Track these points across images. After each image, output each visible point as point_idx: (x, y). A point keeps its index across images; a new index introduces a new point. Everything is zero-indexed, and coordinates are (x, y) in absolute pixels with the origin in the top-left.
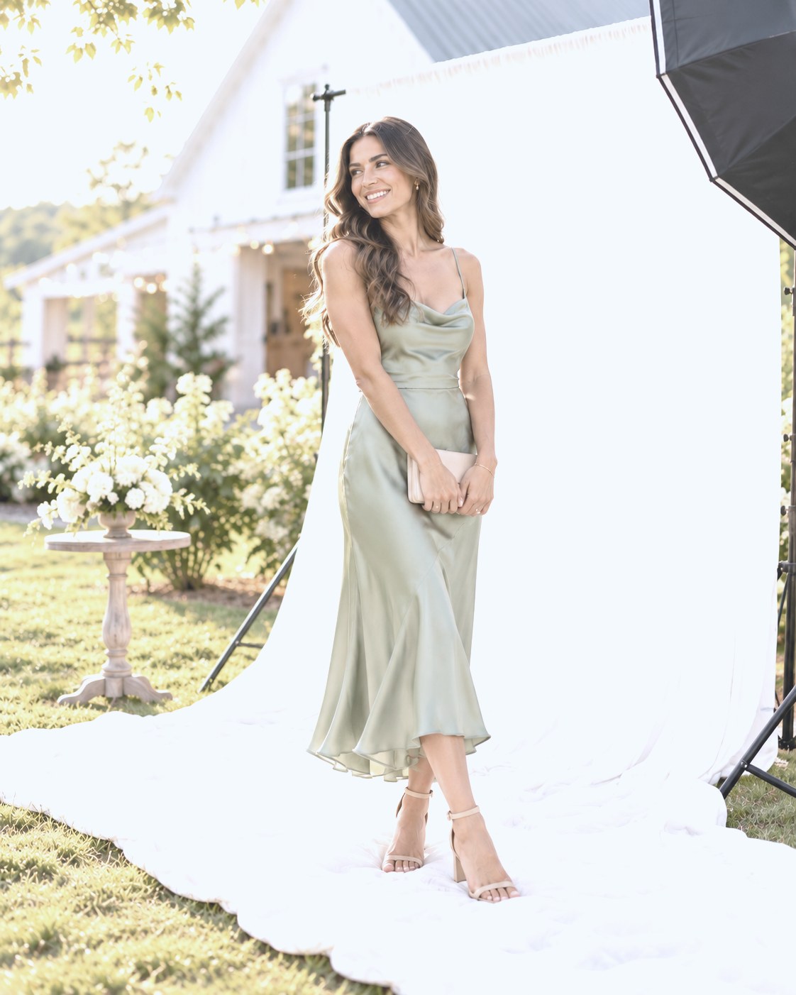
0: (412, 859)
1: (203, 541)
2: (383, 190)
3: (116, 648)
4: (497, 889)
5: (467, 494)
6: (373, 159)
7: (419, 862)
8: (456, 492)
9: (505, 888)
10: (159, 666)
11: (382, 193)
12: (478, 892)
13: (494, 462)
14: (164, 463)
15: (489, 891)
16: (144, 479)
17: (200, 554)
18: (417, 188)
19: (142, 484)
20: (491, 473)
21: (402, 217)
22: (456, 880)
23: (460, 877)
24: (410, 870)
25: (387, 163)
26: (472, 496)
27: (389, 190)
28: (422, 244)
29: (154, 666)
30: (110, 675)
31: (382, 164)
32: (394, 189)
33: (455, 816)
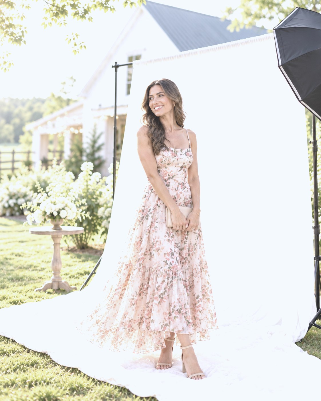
0: (167, 364)
1: (88, 229)
2: (161, 106)
3: (56, 271)
4: (197, 376)
5: (189, 223)
6: (158, 94)
7: (170, 365)
8: (185, 221)
9: (201, 375)
10: (72, 277)
11: (160, 107)
12: (191, 376)
13: (199, 211)
14: (74, 200)
15: (194, 376)
16: (66, 206)
17: (87, 235)
18: (174, 106)
19: (66, 208)
20: (198, 215)
21: (168, 116)
22: (183, 371)
23: (184, 371)
24: (167, 369)
25: (163, 96)
26: (191, 223)
27: (163, 106)
28: (175, 127)
29: (70, 277)
30: (54, 281)
31: (161, 96)
32: (165, 106)
33: (183, 348)
